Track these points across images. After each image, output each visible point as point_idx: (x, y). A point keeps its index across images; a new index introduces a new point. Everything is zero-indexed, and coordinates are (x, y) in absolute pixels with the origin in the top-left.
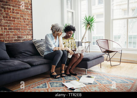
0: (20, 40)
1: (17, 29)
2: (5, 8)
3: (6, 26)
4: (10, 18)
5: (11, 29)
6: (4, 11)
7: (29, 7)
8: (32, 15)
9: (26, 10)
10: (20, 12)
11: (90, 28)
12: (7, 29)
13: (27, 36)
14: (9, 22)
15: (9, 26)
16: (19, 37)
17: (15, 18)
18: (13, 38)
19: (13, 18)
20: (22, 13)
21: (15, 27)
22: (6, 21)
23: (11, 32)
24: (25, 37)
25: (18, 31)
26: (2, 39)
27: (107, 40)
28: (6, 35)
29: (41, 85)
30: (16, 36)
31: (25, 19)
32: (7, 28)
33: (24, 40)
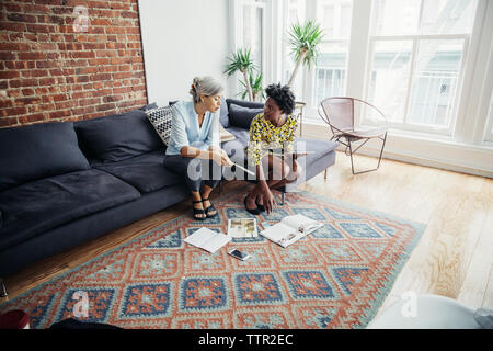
0: (113, 107)
1: (102, 77)
2: (61, 22)
3: (72, 72)
4: (79, 47)
5: (84, 79)
6: (61, 31)
7: (131, 10)
8: (140, 32)
9: (121, 19)
10: (104, 27)
11: (307, 58)
12: (75, 79)
13: (132, 93)
14: (76, 60)
15: (79, 71)
16: (110, 99)
17: (92, 47)
18: (92, 102)
19: (87, 46)
20: (112, 27)
21: (95, 70)
22: (69, 59)
23: (86, 87)
24: (126, 95)
25: (106, 83)
26: (65, 110)
27: (352, 99)
28: (75, 96)
29: (168, 238)
30: (102, 98)
31: (123, 46)
32: (75, 76)
33: (124, 105)
